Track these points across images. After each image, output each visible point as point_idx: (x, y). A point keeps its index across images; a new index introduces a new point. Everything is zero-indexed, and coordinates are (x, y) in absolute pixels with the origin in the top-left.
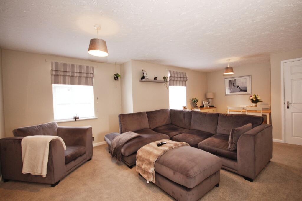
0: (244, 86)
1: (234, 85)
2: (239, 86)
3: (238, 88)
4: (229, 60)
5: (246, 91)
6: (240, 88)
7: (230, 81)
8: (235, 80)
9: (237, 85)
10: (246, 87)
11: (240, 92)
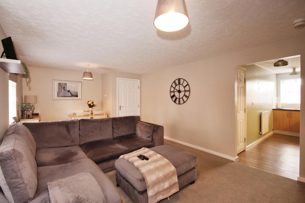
0: (75, 91)
1: (64, 89)
2: (70, 91)
3: (69, 92)
4: (89, 65)
5: (77, 96)
6: (71, 93)
7: (60, 84)
8: (66, 84)
9: (68, 90)
10: (77, 93)
11: (71, 97)
